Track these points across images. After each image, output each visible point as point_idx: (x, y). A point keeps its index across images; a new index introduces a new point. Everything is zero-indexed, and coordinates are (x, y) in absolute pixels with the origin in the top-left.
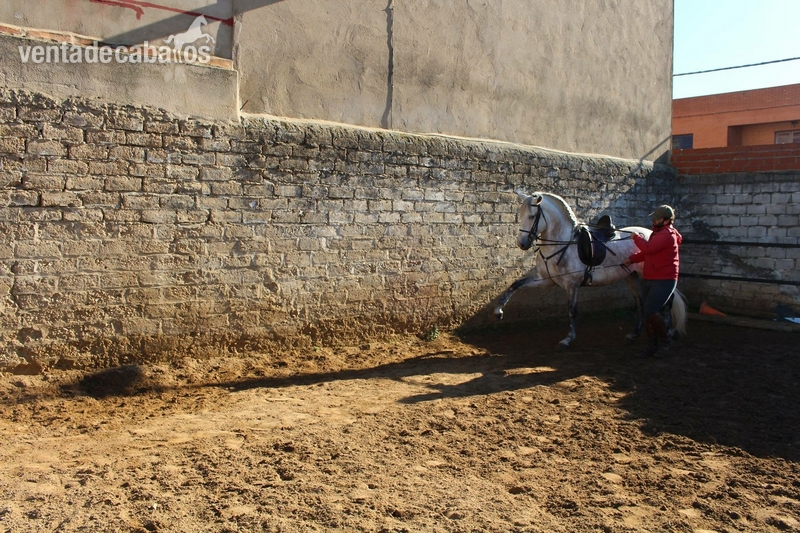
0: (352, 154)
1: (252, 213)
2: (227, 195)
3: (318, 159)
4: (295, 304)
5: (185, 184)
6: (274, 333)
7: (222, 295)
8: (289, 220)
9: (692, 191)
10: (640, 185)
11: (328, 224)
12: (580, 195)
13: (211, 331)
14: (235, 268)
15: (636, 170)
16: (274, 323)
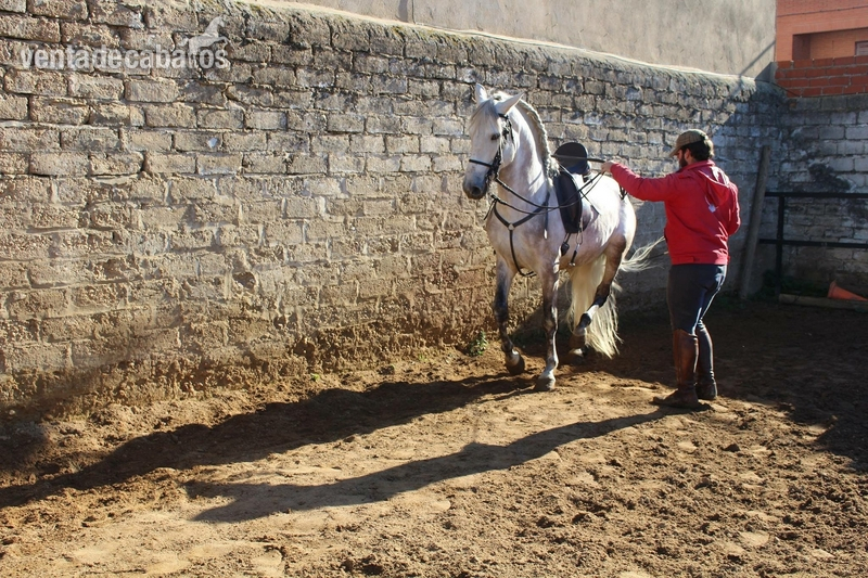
0: (361, 59)
1: (212, 158)
2: (170, 127)
3: (310, 68)
4: (282, 307)
5: (103, 108)
6: (251, 355)
7: (167, 296)
8: (269, 168)
9: (808, 121)
10: (741, 113)
11: (328, 175)
12: (667, 128)
13: (152, 357)
14: (187, 250)
15: (736, 91)
16: (250, 340)
